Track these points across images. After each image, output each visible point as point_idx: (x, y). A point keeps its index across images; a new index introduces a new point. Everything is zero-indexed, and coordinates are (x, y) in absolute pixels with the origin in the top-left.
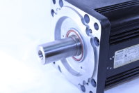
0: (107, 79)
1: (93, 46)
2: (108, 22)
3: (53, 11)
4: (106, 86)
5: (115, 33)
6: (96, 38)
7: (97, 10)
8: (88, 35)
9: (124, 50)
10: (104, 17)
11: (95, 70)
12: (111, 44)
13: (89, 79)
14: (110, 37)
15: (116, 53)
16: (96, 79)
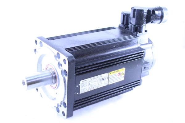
0: (75, 101)
1: (63, 76)
2: (73, 58)
3: (35, 50)
4: (74, 107)
5: (80, 67)
6: (65, 71)
7: (67, 50)
8: (60, 68)
9: (88, 79)
10: (71, 55)
11: (65, 95)
12: (76, 75)
13: (61, 102)
14: (76, 69)
15: (81, 82)
16: (66, 101)
